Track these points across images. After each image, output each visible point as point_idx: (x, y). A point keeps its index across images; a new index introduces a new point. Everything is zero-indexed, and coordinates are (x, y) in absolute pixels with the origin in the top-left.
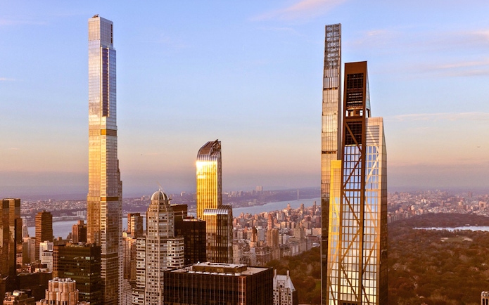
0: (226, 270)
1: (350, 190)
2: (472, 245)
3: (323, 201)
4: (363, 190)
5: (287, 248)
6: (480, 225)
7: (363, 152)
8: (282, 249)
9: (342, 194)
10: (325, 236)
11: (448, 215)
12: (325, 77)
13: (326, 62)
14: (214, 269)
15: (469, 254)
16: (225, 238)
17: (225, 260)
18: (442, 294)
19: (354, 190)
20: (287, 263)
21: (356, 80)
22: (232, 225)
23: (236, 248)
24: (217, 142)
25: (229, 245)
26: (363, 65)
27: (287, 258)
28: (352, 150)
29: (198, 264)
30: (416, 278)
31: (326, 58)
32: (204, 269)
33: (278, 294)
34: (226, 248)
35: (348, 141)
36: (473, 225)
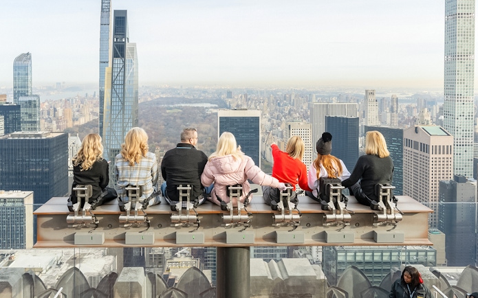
0: (36, 136)
1: (117, 85)
2: (182, 114)
3: (100, 91)
4: (124, 84)
5: (77, 120)
6: (186, 103)
7: (124, 62)
8: (74, 121)
9: (112, 87)
10: (102, 112)
11: (170, 98)
12: (102, 17)
13: (102, 9)
14: (27, 136)
15: (181, 118)
16: (35, 115)
17: (35, 129)
18: (167, 140)
19: (119, 85)
20: (78, 129)
21: (121, 21)
22: (39, 107)
23: (42, 121)
24: (28, 54)
25: (38, 120)
26: (125, 12)
27: (77, 126)
28: (118, 61)
29: (15, 133)
30: (153, 133)
31: (102, 6)
32: (19, 136)
33: (71, 148)
34: (35, 122)
35: (115, 55)
36: (183, 103)
